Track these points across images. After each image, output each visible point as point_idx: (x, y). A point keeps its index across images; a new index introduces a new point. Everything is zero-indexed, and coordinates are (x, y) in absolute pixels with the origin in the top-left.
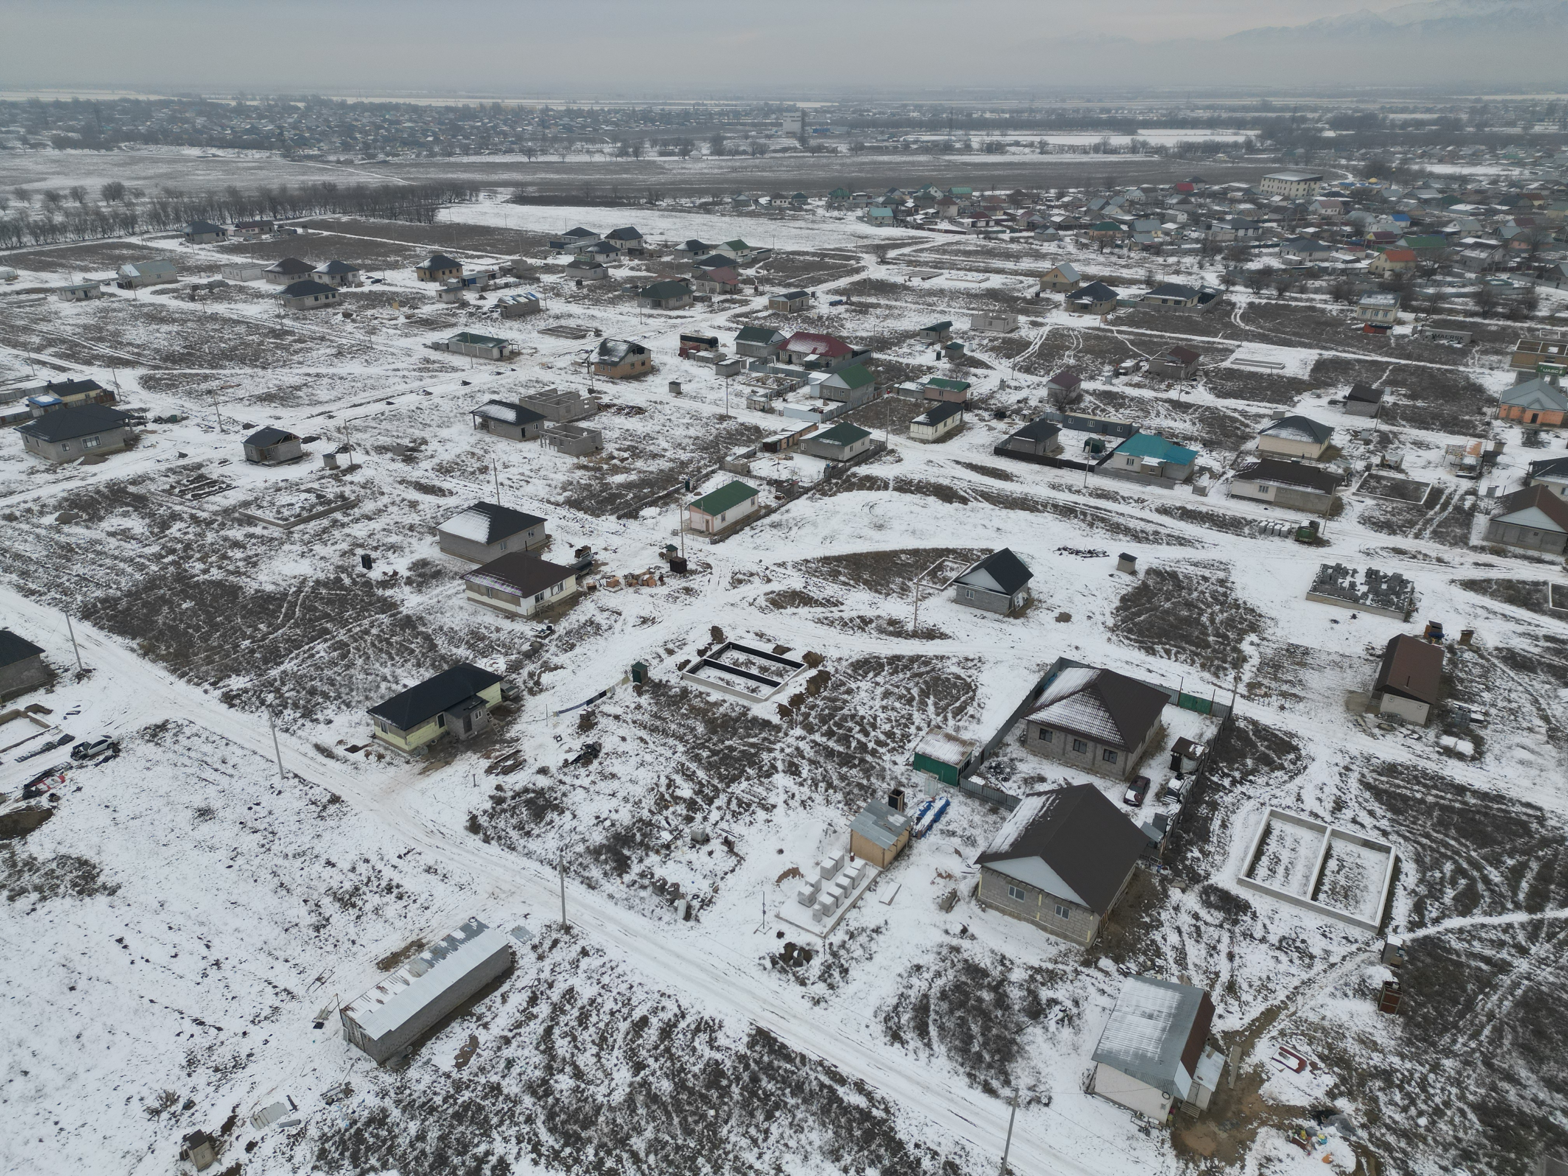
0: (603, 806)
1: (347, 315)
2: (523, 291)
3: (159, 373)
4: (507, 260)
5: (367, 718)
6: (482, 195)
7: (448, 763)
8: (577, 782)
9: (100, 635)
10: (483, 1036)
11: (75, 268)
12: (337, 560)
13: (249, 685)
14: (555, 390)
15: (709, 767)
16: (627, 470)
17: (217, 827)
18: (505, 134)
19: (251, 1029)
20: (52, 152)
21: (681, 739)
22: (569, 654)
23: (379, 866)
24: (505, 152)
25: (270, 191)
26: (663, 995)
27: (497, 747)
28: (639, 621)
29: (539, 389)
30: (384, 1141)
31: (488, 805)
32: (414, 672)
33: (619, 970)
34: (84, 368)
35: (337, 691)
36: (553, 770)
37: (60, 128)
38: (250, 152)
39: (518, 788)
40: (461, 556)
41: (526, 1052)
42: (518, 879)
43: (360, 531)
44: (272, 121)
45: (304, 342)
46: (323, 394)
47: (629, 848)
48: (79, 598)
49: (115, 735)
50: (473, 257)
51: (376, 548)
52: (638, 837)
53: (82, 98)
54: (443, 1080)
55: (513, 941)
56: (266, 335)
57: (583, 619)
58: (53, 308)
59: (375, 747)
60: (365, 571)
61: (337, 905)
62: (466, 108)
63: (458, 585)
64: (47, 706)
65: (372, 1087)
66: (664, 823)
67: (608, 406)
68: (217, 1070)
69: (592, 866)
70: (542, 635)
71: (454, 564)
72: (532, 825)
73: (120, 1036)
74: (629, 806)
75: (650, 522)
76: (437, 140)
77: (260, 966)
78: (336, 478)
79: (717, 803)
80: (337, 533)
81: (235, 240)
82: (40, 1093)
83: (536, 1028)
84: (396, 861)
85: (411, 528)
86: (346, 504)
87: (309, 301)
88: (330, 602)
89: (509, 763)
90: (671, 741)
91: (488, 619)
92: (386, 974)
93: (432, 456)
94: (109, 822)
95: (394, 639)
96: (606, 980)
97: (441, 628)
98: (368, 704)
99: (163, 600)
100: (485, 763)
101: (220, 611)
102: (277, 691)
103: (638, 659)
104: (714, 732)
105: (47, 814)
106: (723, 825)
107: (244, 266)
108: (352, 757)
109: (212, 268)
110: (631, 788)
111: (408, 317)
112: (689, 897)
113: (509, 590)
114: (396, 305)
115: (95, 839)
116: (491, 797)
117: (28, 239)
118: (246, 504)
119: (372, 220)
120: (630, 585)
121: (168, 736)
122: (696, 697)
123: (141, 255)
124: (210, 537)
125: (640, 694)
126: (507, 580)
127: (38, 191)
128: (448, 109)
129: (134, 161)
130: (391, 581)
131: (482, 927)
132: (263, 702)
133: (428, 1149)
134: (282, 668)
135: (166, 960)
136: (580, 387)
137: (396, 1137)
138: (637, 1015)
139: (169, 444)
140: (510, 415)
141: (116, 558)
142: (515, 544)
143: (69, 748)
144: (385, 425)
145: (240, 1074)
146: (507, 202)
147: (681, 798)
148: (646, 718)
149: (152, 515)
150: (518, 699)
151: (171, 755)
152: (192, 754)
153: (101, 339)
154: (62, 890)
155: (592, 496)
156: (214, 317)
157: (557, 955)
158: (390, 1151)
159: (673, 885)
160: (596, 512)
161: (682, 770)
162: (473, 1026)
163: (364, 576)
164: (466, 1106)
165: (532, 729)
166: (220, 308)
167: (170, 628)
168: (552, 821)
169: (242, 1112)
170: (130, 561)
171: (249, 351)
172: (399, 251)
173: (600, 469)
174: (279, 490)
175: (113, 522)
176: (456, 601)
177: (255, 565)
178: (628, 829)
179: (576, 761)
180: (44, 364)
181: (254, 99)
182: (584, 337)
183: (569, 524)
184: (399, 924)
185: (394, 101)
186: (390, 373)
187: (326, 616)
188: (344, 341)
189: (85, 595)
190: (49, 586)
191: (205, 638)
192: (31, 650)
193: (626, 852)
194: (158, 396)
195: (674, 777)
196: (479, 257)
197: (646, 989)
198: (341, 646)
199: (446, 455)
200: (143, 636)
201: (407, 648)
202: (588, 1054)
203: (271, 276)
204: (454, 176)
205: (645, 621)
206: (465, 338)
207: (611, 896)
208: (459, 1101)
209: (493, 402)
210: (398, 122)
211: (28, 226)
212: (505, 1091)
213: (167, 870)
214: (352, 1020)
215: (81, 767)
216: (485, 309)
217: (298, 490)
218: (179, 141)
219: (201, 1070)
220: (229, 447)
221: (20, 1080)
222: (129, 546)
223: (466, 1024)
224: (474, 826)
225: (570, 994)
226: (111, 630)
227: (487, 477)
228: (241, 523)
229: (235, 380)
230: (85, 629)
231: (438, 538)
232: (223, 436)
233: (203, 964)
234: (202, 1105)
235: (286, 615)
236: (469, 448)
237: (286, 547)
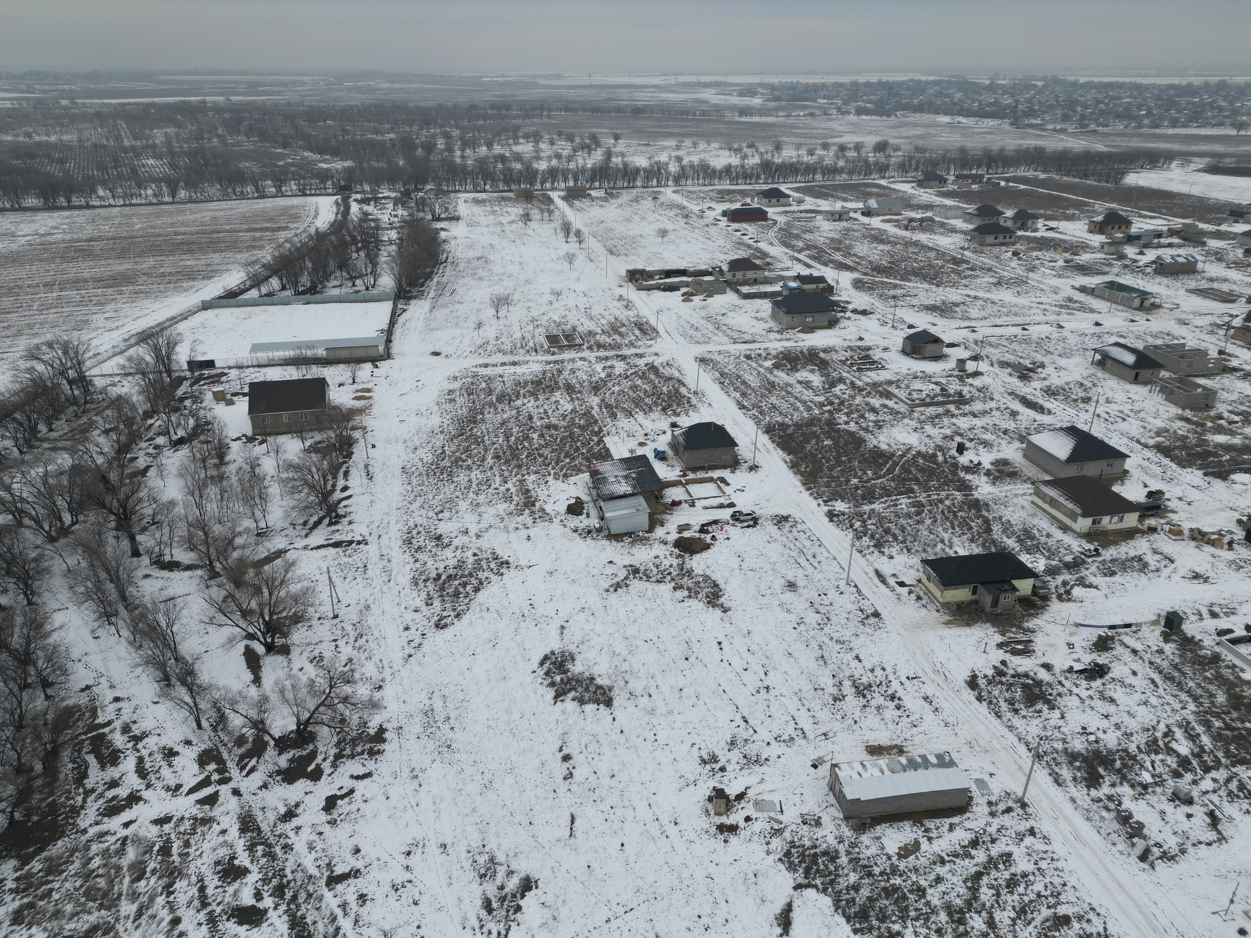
0: (1094, 722)
1: (1015, 254)
2: (1183, 253)
3: (866, 278)
4: (1178, 222)
5: (919, 565)
6: (1174, 164)
7: (968, 625)
8: (1075, 690)
9: (770, 446)
10: (925, 845)
11: (839, 198)
12: (939, 441)
13: (847, 511)
14: (1183, 345)
15: (1217, 737)
16: (1232, 433)
17: (796, 598)
18: (1221, 109)
19: (773, 742)
20: (852, 118)
21: (1195, 699)
22: (1108, 579)
23: (891, 677)
24: (1214, 126)
25: (991, 151)
26: (1092, 909)
27: (1014, 630)
28: (1191, 575)
29: (1168, 340)
30: (830, 873)
31: (990, 672)
32: (966, 545)
33: (1059, 865)
34: (822, 267)
35: (904, 537)
36: (1057, 670)
37: (863, 101)
38: (986, 121)
39: (1020, 670)
40: (1038, 466)
41: (955, 879)
42: (994, 742)
43: (964, 423)
44: (1012, 97)
45: (974, 270)
46: (974, 313)
47: (1106, 769)
48: (768, 418)
49: (758, 513)
50: (1145, 217)
51: (971, 440)
52: (1118, 764)
53: (884, 79)
54: (885, 858)
55: (974, 788)
56: (948, 262)
57: (1132, 553)
58: (818, 224)
59: (918, 589)
60: (957, 455)
61: (854, 690)
62: (1190, 86)
63: (1028, 488)
64: (729, 481)
65: (834, 830)
66: (1148, 764)
67: (1235, 370)
68: (745, 757)
69: (1064, 766)
70: (1087, 554)
71: (1031, 470)
72: (1022, 706)
73: (701, 703)
74: (1119, 733)
75: (1238, 487)
76: (1149, 113)
77: (792, 704)
78: (961, 379)
79: (1214, 774)
80: (946, 421)
81: (951, 187)
82: (652, 712)
83: (969, 867)
84: (904, 680)
85: (1005, 432)
86: (961, 400)
87: (990, 239)
88: (922, 470)
89: (1019, 647)
90: (1184, 696)
91: (1043, 524)
92: (869, 757)
93: (1045, 379)
94: (737, 566)
95: (960, 514)
96: (1043, 865)
97: (1000, 518)
98: (924, 555)
99: (814, 435)
100: (999, 639)
101: (846, 453)
102: (864, 521)
103: (1176, 608)
104: (1237, 709)
105: (707, 547)
106: (1215, 798)
107: (951, 208)
108: (899, 589)
109: (928, 207)
110: (1126, 719)
111: (1066, 261)
112: (1151, 842)
113: (1070, 506)
114: (1060, 250)
115: (726, 574)
116: (995, 667)
117: (819, 177)
118: (890, 383)
119: (1065, 178)
120: (1194, 539)
121: (788, 525)
122: (1227, 667)
123: (884, 193)
124: (858, 400)
125: (1166, 640)
126: (1072, 497)
127: (834, 144)
128: (1171, 87)
129: (902, 125)
130: (973, 469)
131: (951, 764)
132: (852, 526)
133: (857, 899)
134: (872, 506)
135: (740, 670)
136: (1211, 347)
137: (838, 875)
138: (1062, 910)
139: (855, 329)
140: (1130, 359)
141: (797, 398)
142: (1091, 469)
143: (731, 511)
144: (1015, 346)
145: (757, 768)
146: (1199, 170)
147: (1175, 751)
148: (1165, 664)
149: (827, 375)
150: (1045, 598)
151: (784, 539)
152: (797, 543)
153: (838, 249)
154: (700, 596)
155: (1185, 447)
156: (916, 244)
157: (1007, 821)
158: (832, 882)
159: (1138, 822)
160: (1182, 463)
161: (1186, 727)
162: (920, 833)
163: (954, 458)
164: (896, 889)
165: (1049, 628)
166: (922, 237)
167: (814, 456)
168: (1040, 711)
169: (751, 793)
170: (804, 403)
171: (932, 272)
172: (1079, 206)
173: (1203, 425)
174: (916, 378)
175: (803, 375)
176: (1020, 501)
177: (880, 427)
178: (1110, 751)
179: (1081, 672)
180: (799, 260)
181: (1004, 79)
182: (1233, 301)
183: (1151, 466)
184: (891, 726)
185: (1121, 80)
186: (1034, 305)
187: (916, 479)
188: (1006, 274)
189: (771, 418)
190: (754, 406)
191: (831, 469)
192: (731, 443)
193: (1101, 770)
194: (860, 294)
195: (1175, 729)
196: (1151, 218)
197: (1078, 894)
198: (919, 505)
199: (1056, 380)
200: (795, 455)
201: (968, 524)
202: (1006, 914)
203: (968, 217)
204: (1154, 145)
205: (1196, 576)
206: (1112, 285)
207: (1073, 800)
208: (892, 882)
209: (1117, 344)
210: (1118, 98)
211: (821, 167)
212: (929, 898)
213: (758, 612)
214: (837, 775)
215: (734, 525)
216: (1141, 264)
217: (929, 381)
218: (937, 111)
219: (736, 751)
220: (894, 339)
221: (646, 697)
222: (807, 393)
223: (915, 829)
224: (972, 683)
225: (1007, 858)
226: (778, 445)
227: (1087, 407)
228: (881, 395)
229: (915, 291)
230: (764, 439)
231: (1024, 445)
232: (892, 330)
233: (759, 684)
234: (730, 774)
235: (888, 470)
236: (1080, 379)
237: (906, 421)
